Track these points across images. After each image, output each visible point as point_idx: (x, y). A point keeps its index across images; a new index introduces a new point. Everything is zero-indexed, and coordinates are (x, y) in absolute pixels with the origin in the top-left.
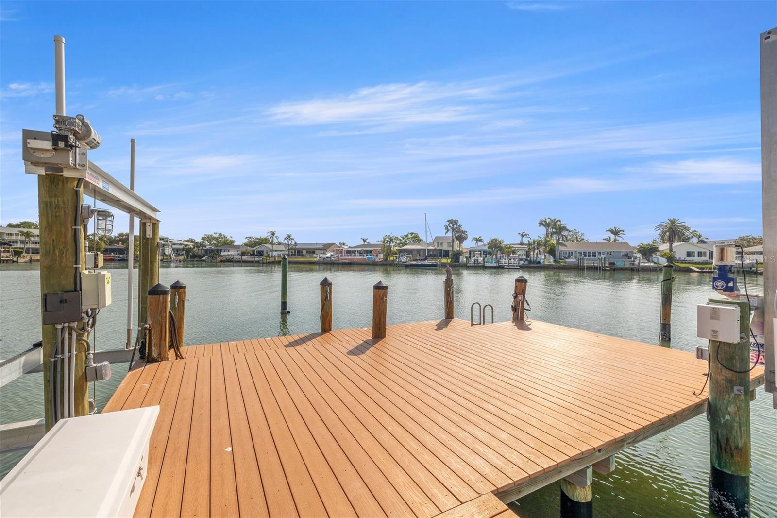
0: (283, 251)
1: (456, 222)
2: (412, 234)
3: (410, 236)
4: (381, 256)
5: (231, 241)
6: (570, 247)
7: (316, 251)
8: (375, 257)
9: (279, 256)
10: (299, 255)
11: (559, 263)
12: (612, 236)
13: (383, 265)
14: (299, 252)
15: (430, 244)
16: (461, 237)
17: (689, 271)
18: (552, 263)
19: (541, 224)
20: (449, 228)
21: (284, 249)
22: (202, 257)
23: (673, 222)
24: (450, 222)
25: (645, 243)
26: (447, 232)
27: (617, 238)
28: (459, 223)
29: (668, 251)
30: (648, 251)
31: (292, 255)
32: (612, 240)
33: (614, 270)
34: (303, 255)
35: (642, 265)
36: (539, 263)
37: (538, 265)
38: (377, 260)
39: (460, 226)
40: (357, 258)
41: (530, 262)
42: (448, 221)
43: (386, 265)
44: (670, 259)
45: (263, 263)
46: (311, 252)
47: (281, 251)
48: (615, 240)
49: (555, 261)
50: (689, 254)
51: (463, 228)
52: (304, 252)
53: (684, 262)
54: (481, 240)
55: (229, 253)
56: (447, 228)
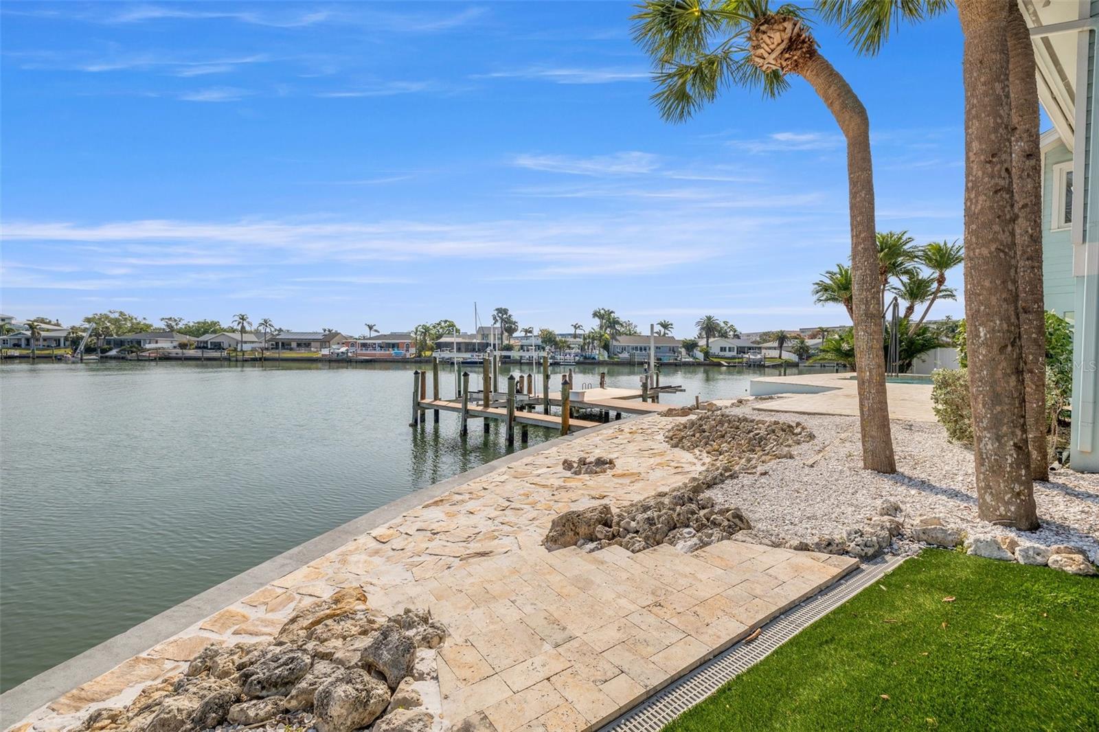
0: (256, 342)
1: (505, 311)
2: (446, 321)
3: (443, 324)
4: (413, 350)
5: (145, 324)
6: (623, 341)
7: (313, 344)
8: (404, 352)
9: (253, 350)
10: (285, 349)
11: (612, 358)
12: (663, 330)
13: (416, 362)
14: (286, 345)
15: (472, 336)
16: (510, 328)
17: (720, 365)
18: (607, 359)
19: (595, 315)
20: (498, 318)
21: (256, 340)
22: (107, 351)
23: (709, 318)
24: (499, 310)
25: (688, 338)
26: (495, 323)
27: (667, 331)
28: (509, 313)
29: (705, 347)
30: (690, 346)
31: (272, 348)
32: (662, 333)
33: (661, 365)
34: (291, 349)
35: (683, 360)
36: (594, 358)
37: (593, 361)
38: (408, 356)
39: (510, 316)
40: (379, 353)
41: (585, 358)
42: (497, 310)
43: (420, 362)
44: (707, 354)
45: (237, 361)
46: (305, 344)
47: (253, 342)
48: (665, 334)
49: (609, 357)
50: (723, 349)
51: (514, 319)
52: (294, 345)
53: (718, 357)
54: (530, 332)
55: (159, 345)
56: (494, 318)
